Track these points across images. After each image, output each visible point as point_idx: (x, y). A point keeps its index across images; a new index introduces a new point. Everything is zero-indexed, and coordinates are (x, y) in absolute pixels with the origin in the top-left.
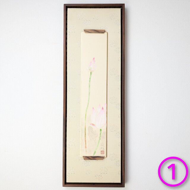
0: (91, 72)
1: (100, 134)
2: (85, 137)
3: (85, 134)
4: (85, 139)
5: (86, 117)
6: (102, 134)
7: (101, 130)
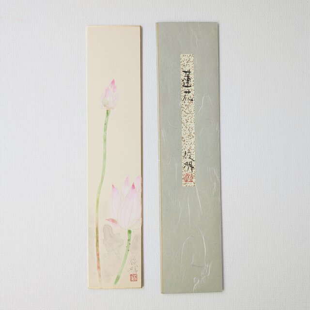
0: (107, 111)
1: (129, 240)
2: (97, 246)
3: (97, 241)
4: (97, 250)
5: (97, 206)
6: (131, 240)
7: (130, 232)
